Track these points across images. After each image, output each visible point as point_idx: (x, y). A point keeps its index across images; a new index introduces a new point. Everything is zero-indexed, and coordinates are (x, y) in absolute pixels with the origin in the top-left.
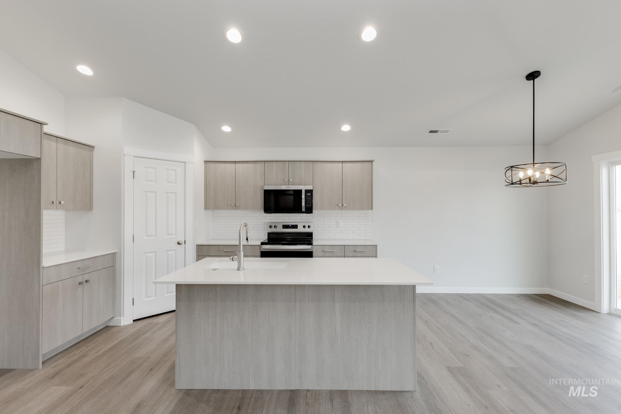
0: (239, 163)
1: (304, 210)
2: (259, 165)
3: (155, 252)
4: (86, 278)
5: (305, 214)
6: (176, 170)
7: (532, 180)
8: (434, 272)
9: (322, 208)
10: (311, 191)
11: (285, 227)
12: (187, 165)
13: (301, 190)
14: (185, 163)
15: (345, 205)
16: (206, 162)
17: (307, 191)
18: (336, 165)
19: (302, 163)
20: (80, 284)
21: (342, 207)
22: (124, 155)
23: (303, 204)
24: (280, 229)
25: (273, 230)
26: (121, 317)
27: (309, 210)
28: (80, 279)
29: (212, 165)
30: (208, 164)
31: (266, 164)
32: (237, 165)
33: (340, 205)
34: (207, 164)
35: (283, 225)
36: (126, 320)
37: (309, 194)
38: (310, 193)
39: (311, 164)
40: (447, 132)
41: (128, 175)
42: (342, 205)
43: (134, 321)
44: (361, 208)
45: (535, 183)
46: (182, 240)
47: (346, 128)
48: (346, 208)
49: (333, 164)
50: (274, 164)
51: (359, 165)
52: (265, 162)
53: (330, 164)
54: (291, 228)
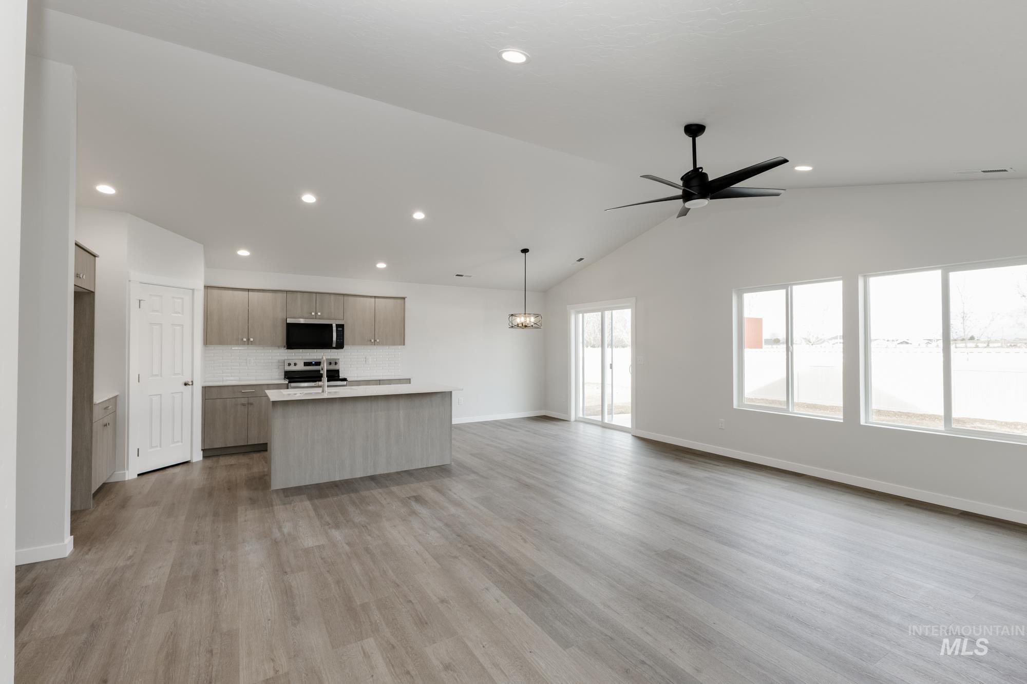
0: (254, 292)
1: (334, 345)
2: (279, 295)
3: (161, 395)
5: (335, 350)
6: (182, 298)
7: (524, 324)
9: (354, 344)
10: (342, 326)
11: (306, 364)
12: (195, 292)
13: (331, 325)
14: (193, 290)
15: (378, 341)
16: (207, 287)
17: (338, 326)
18: (369, 299)
19: (332, 296)
21: (375, 343)
22: (130, 281)
23: (334, 339)
24: (300, 367)
25: (292, 368)
26: (125, 470)
27: (340, 346)
28: (105, 421)
29: (212, 291)
30: (209, 290)
31: (289, 295)
32: (250, 293)
33: (373, 341)
35: (305, 363)
36: (131, 474)
37: (341, 329)
38: (341, 327)
39: (341, 298)
40: (470, 276)
41: (134, 304)
42: (375, 341)
43: (139, 475)
44: (394, 344)
45: (526, 326)
46: (189, 380)
47: (381, 265)
48: (379, 344)
49: (365, 299)
50: (299, 295)
51: (392, 301)
52: (287, 292)
53: (362, 299)
54: (313, 365)
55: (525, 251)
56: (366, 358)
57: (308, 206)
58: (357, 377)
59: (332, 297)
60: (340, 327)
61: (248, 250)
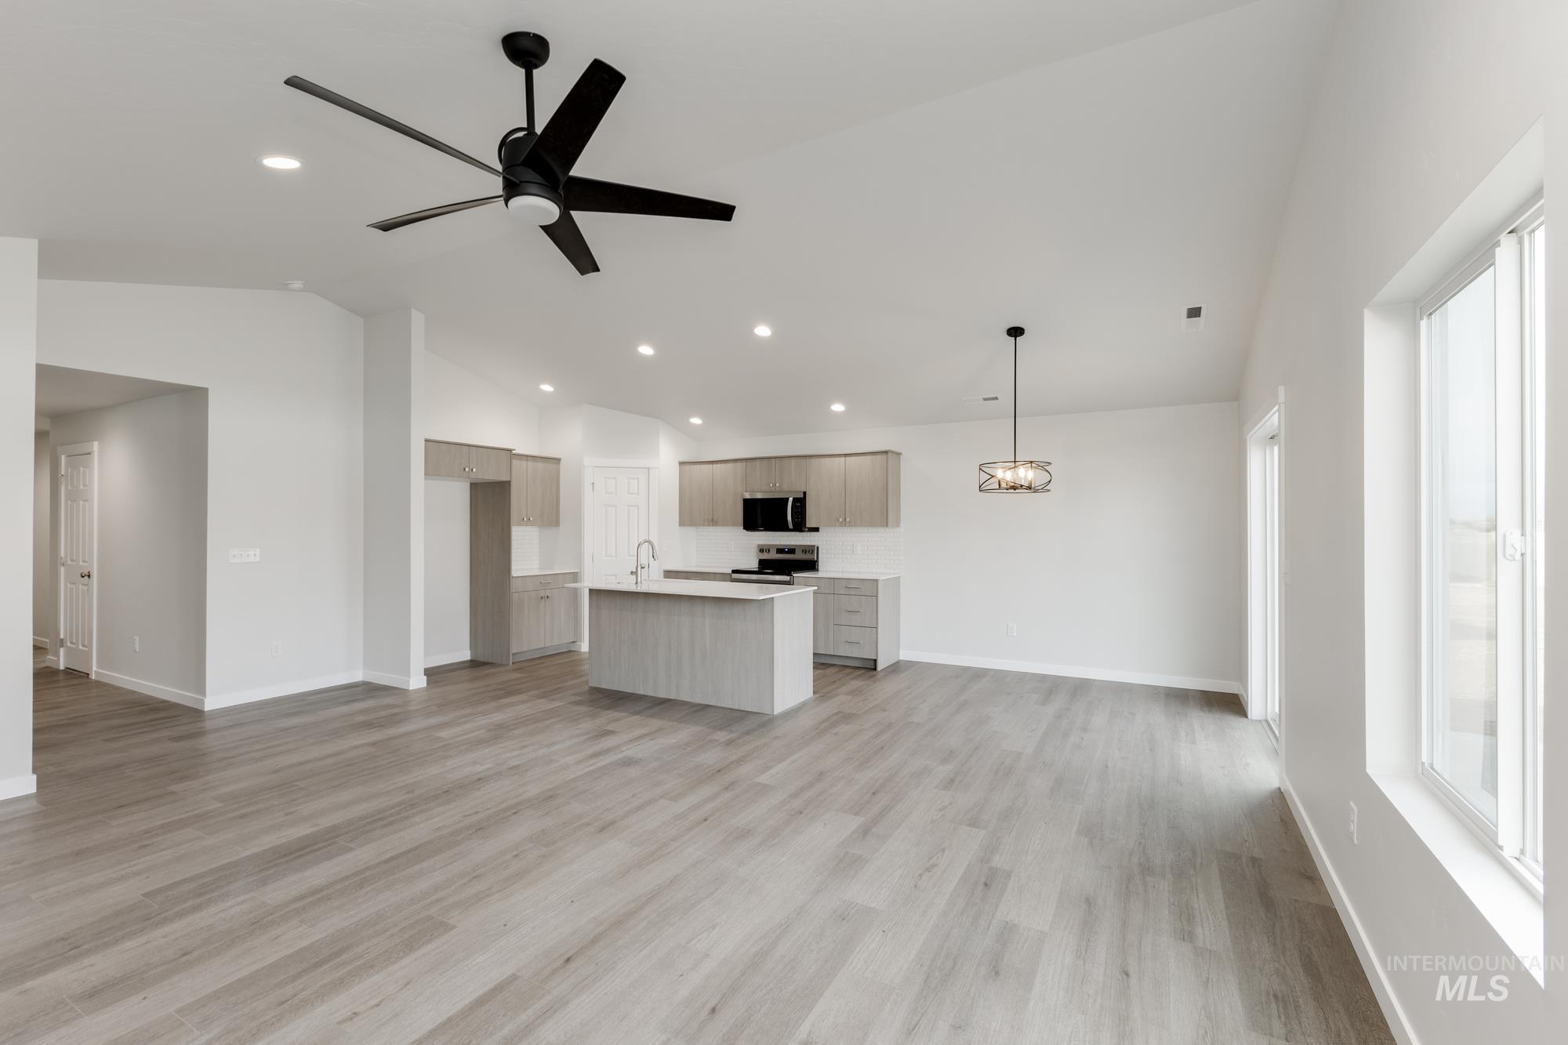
0: (717, 464)
1: (792, 526)
2: (739, 464)
4: (547, 594)
5: (793, 533)
6: (638, 478)
8: (1008, 635)
10: (801, 500)
11: (780, 551)
12: (651, 471)
13: (786, 499)
14: (649, 468)
15: (849, 520)
16: (681, 463)
17: (795, 500)
18: (837, 459)
19: (792, 459)
20: (542, 598)
21: (844, 524)
23: (789, 518)
24: (773, 555)
25: (765, 556)
26: (581, 642)
27: (803, 527)
28: (542, 593)
29: (687, 467)
31: (749, 464)
32: (714, 465)
33: (842, 520)
34: (683, 467)
35: (777, 549)
37: (799, 505)
39: (804, 461)
41: (587, 488)
42: (844, 520)
44: (872, 524)
45: (1013, 487)
47: (838, 407)
48: (850, 524)
49: (833, 459)
50: (758, 462)
51: (869, 458)
52: (746, 460)
53: (827, 460)
54: (786, 553)
55: (1016, 332)
56: (853, 545)
57: (644, 359)
58: (842, 572)
59: (793, 461)
60: (798, 502)
61: (701, 418)
